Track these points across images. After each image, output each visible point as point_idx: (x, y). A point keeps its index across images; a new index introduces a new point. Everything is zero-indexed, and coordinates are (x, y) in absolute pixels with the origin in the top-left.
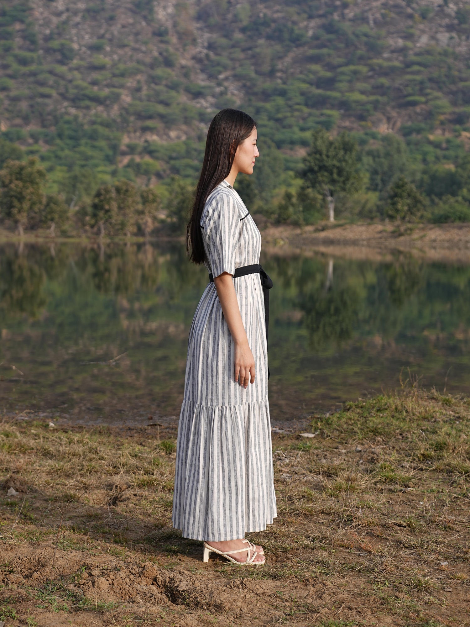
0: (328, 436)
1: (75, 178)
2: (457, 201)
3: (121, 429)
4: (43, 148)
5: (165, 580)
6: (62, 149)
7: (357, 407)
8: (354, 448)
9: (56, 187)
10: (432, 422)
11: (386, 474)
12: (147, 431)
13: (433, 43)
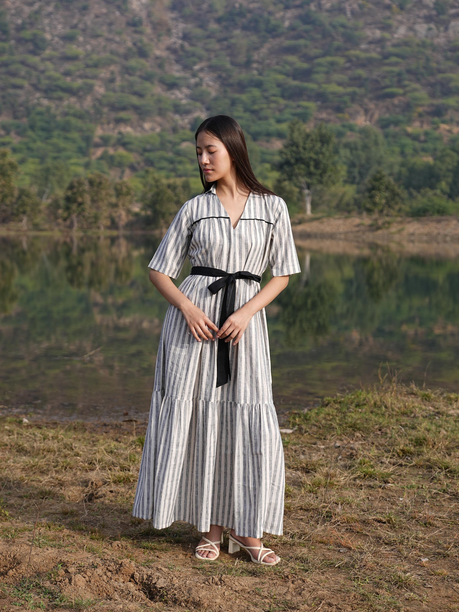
0: (306, 432)
1: (47, 170)
2: (435, 194)
3: (96, 425)
4: (15, 140)
5: (143, 577)
6: (34, 141)
7: (335, 402)
8: (332, 444)
9: (27, 180)
10: (411, 418)
11: (366, 470)
12: (122, 427)
13: (411, 34)
